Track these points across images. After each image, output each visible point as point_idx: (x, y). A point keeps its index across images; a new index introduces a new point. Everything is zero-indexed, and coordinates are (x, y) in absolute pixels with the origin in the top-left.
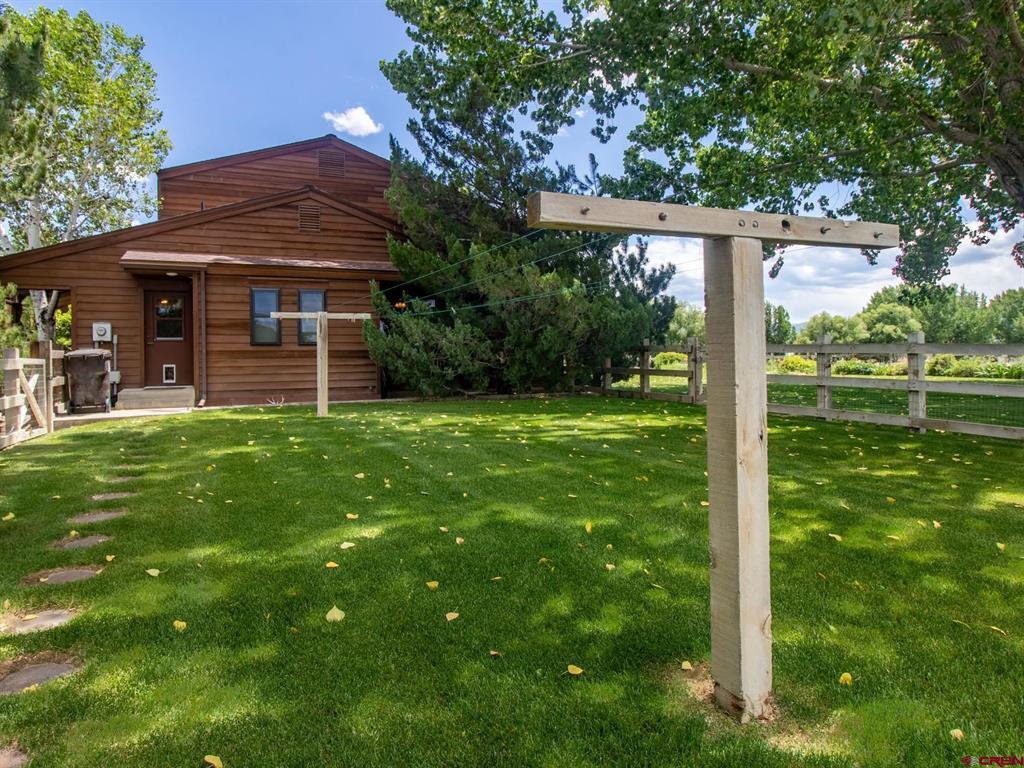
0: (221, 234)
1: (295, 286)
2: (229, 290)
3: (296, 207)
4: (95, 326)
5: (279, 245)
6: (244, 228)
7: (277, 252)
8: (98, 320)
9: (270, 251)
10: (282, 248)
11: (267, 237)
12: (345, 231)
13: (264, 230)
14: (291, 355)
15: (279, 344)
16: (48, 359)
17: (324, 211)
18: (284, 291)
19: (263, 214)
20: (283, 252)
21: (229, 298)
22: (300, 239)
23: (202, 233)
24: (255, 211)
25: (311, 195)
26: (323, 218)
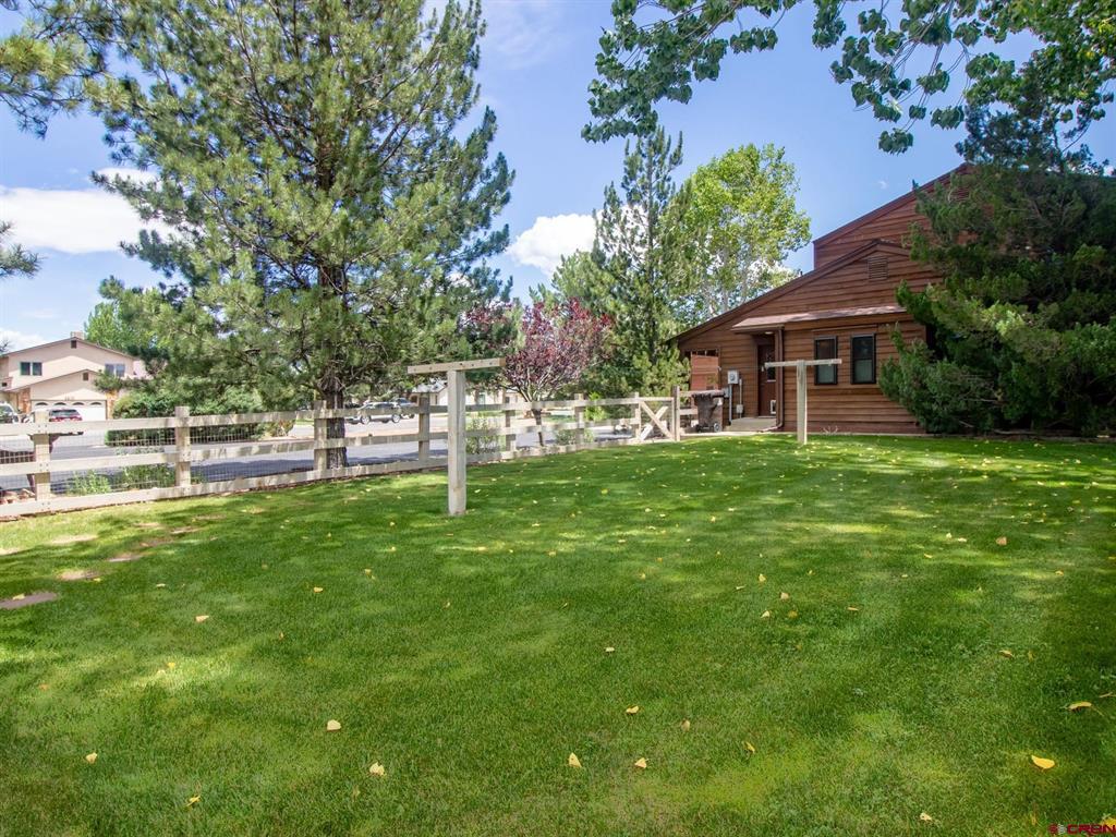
0: (806, 296)
1: (849, 333)
2: (799, 342)
3: (866, 262)
4: (729, 373)
5: (851, 297)
6: (823, 288)
7: (850, 303)
8: (731, 369)
9: (842, 304)
10: (854, 300)
11: (841, 292)
12: (911, 274)
13: (839, 286)
14: (845, 393)
15: (835, 383)
16: (676, 397)
17: (890, 259)
18: (840, 339)
19: (838, 273)
20: (854, 303)
21: (799, 348)
22: (867, 289)
23: (795, 297)
24: (833, 272)
25: (879, 248)
26: (890, 266)
